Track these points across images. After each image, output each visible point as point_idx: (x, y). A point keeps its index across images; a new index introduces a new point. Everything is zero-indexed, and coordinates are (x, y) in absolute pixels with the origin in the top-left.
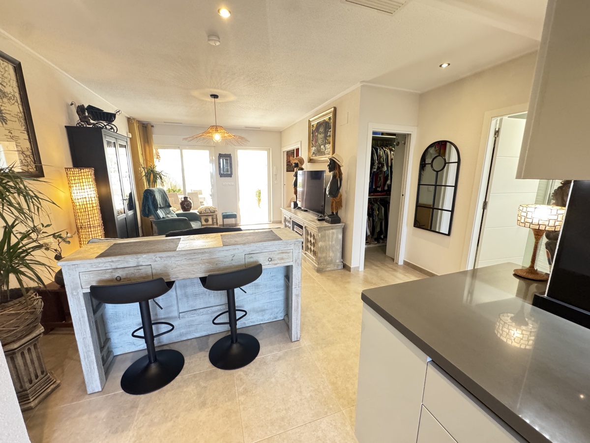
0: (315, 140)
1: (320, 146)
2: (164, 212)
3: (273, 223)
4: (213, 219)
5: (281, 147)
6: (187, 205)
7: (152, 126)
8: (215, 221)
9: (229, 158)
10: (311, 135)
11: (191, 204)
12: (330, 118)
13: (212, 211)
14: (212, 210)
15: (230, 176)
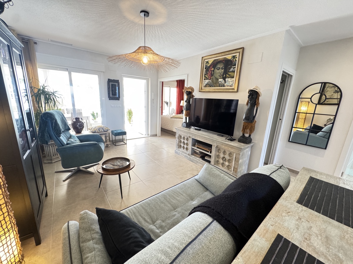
0: (209, 74)
1: (218, 79)
2: (65, 136)
3: (150, 136)
4: (106, 137)
5: (158, 78)
6: (79, 126)
7: (35, 43)
8: (108, 139)
9: (117, 84)
10: (204, 70)
11: (83, 124)
12: (234, 57)
13: (106, 131)
14: (105, 129)
15: (118, 99)
